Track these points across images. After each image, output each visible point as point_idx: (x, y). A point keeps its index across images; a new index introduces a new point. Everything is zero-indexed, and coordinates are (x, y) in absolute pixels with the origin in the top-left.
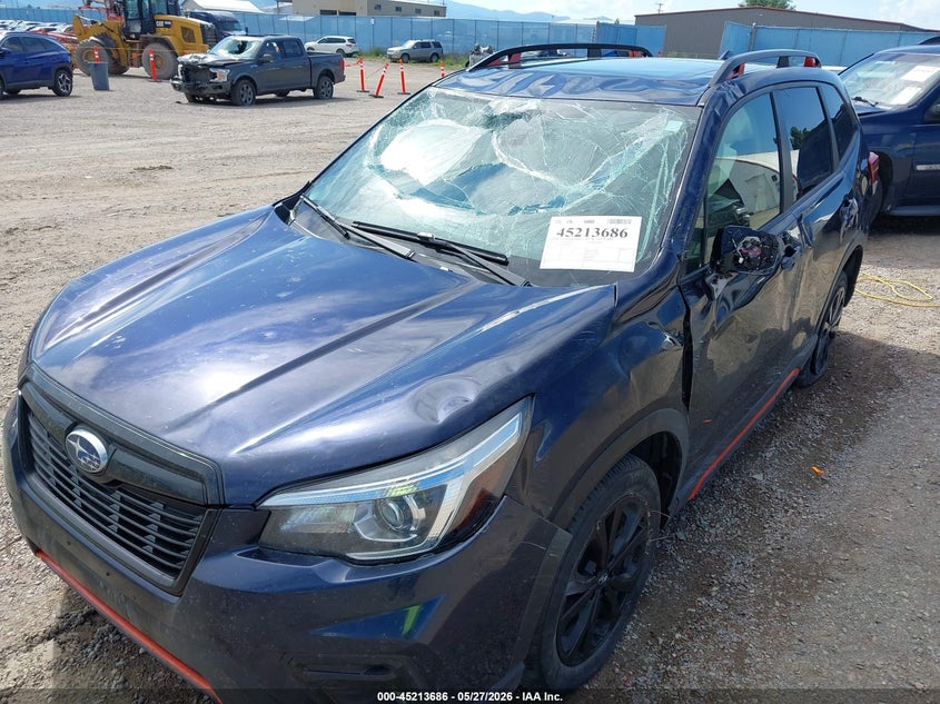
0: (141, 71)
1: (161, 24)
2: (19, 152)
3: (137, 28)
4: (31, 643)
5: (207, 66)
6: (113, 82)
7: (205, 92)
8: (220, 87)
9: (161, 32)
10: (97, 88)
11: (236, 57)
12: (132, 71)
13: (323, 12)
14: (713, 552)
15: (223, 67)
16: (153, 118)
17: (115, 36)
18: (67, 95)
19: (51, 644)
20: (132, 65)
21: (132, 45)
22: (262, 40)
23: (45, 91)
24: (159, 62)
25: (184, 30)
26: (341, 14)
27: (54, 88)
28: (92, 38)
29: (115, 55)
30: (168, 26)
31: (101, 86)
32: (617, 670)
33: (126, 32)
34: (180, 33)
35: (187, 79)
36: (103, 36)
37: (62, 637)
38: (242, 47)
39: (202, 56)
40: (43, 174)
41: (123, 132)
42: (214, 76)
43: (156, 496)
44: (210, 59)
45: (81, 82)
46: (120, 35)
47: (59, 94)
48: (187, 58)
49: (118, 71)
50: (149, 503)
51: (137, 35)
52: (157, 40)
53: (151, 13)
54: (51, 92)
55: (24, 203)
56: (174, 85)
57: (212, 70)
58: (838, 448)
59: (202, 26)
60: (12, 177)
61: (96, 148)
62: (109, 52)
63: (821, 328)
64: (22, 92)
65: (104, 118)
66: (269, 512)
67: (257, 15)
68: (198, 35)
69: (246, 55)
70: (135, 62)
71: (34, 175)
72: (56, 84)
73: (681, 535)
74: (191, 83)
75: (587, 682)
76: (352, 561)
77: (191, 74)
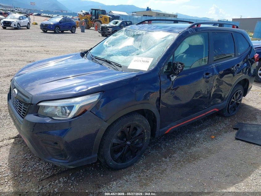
0: (93, 28)
1: (100, 17)
2: (57, 45)
3: (94, 18)
4: (10, 139)
5: (107, 27)
6: (86, 31)
7: (106, 34)
8: (110, 33)
9: (100, 19)
10: (82, 32)
11: (114, 25)
12: (92, 28)
13: (144, 15)
14: (173, 149)
15: (111, 27)
16: (91, 39)
17: (89, 19)
18: (74, 33)
19: (14, 139)
20: (92, 27)
21: (92, 22)
22: (122, 21)
23: (69, 31)
24: (98, 26)
25: (105, 18)
26: (148, 16)
27: (71, 31)
28: (83, 20)
29: (88, 24)
30: (101, 17)
31: (83, 31)
32: (132, 168)
33: (91, 19)
34: (104, 20)
35: (102, 30)
36: (86, 19)
37: (16, 139)
38: (117, 23)
39: (106, 24)
40: (59, 50)
41: (82, 42)
42: (108, 30)
43: (23, 102)
44: (108, 25)
45: (78, 30)
46: (90, 19)
47: (72, 33)
48: (103, 25)
49: (88, 28)
50: (22, 104)
51: (94, 19)
52: (98, 21)
53: (98, 14)
54: (71, 32)
55: (52, 55)
56: (99, 32)
57: (108, 28)
58: (226, 132)
59: (109, 18)
60: (52, 50)
61: (74, 45)
62: (87, 23)
63: (230, 100)
64: (64, 32)
65: (80, 38)
66: (39, 106)
67: (126, 16)
68: (108, 20)
69: (117, 25)
70: (92, 26)
71: (58, 50)
72: (72, 30)
73: (167, 144)
74: (103, 31)
75: (123, 169)
76: (53, 119)
77: (103, 29)
